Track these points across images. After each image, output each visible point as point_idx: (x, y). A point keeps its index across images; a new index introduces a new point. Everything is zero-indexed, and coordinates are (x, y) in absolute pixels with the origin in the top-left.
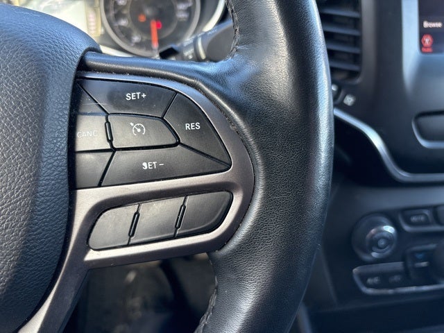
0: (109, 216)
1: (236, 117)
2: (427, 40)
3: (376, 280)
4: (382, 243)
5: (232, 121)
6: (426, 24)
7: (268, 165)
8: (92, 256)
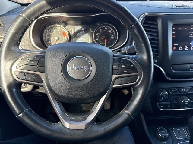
0: (117, 80)
1: (139, 65)
2: (175, 48)
3: (163, 106)
4: (164, 96)
5: (138, 65)
6: (174, 44)
7: (144, 72)
8: (114, 86)
